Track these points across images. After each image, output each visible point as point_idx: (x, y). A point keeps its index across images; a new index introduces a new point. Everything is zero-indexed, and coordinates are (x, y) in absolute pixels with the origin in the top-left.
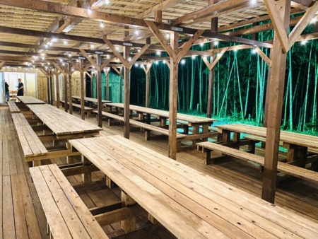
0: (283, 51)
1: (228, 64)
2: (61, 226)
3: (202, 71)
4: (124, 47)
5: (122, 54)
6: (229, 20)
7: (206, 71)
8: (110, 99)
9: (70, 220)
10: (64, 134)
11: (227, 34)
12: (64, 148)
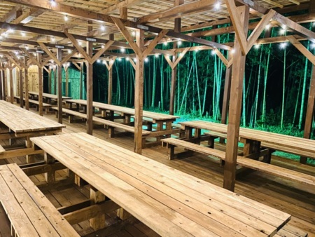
0: (243, 54)
1: (188, 63)
2: (28, 228)
3: (163, 70)
4: (88, 42)
5: (85, 49)
6: (190, 21)
7: (167, 70)
8: (70, 95)
9: (37, 221)
10: (24, 132)
11: (190, 35)
12: (24, 146)
